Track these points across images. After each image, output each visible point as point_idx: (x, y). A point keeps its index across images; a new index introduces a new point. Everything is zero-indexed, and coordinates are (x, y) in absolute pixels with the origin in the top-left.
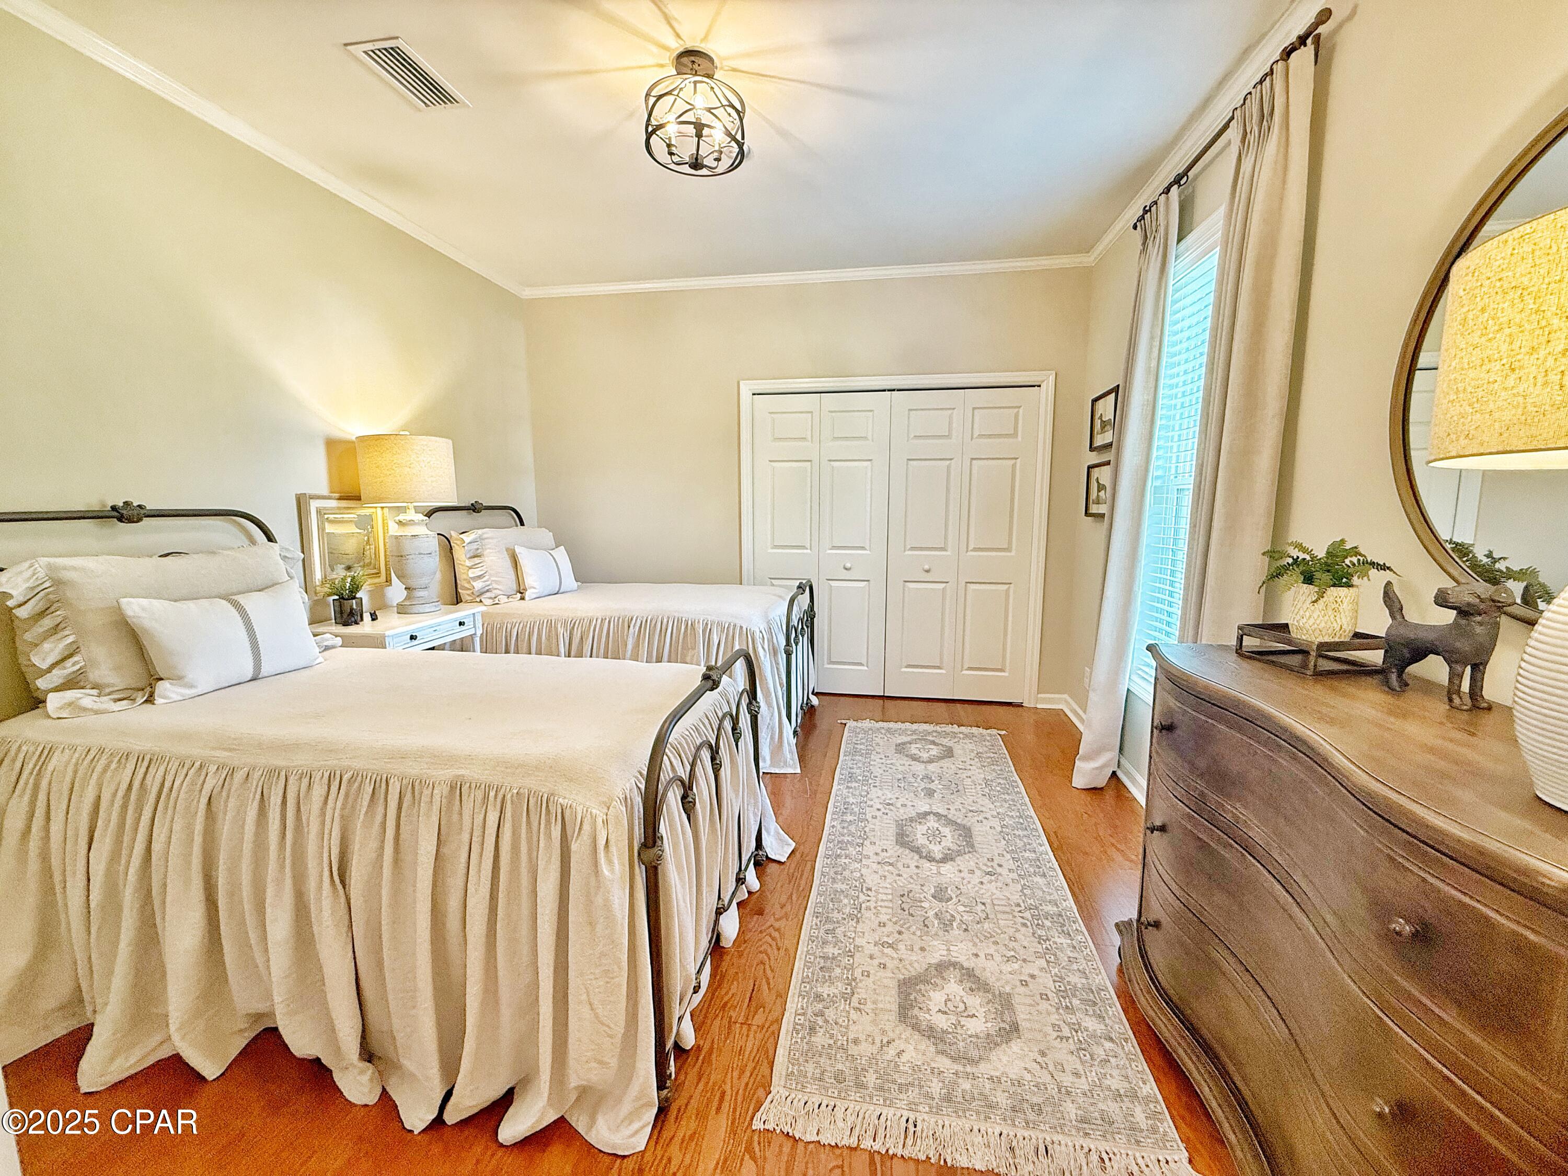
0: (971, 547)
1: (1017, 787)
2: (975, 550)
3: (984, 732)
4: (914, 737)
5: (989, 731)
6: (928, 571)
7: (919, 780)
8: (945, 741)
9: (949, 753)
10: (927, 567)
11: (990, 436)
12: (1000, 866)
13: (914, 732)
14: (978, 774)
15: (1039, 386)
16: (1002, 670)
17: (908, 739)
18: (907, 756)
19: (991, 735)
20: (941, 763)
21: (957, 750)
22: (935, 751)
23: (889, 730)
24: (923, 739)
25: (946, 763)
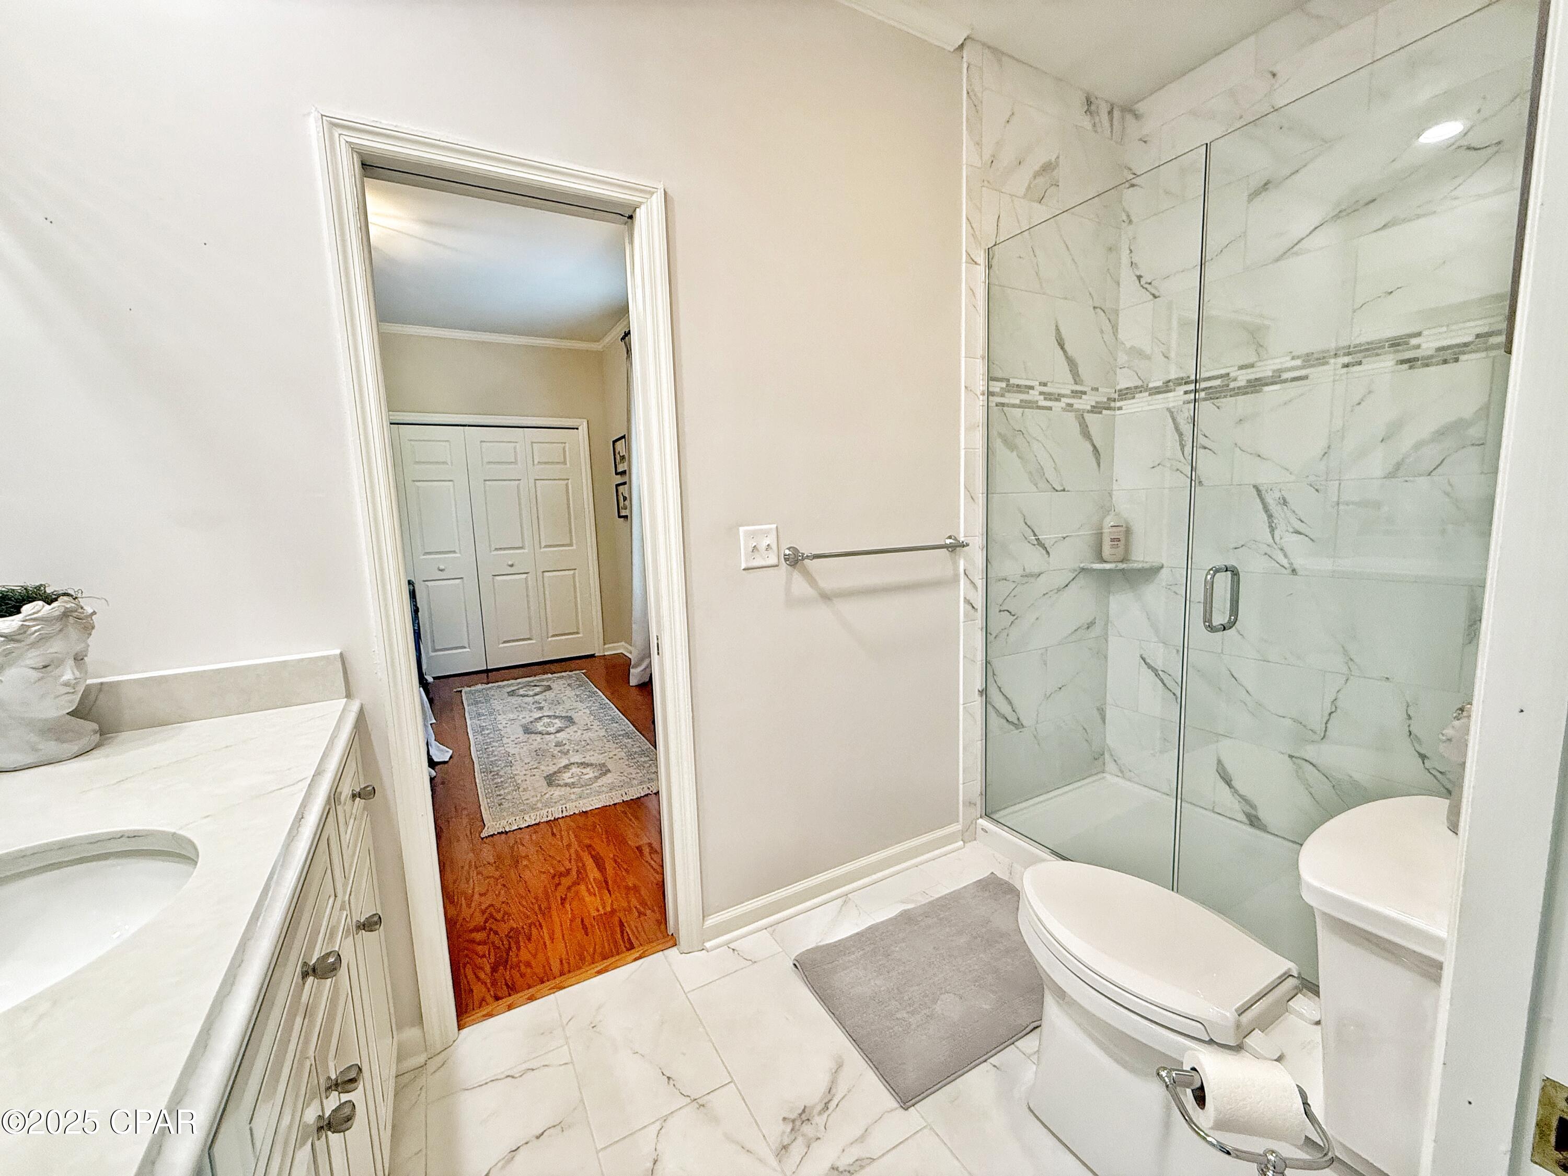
0: (543, 544)
1: (597, 693)
2: (546, 546)
3: (570, 673)
4: (520, 686)
5: (574, 672)
6: (512, 566)
7: (531, 704)
8: (545, 683)
9: (549, 688)
10: (510, 563)
11: (546, 463)
12: (592, 725)
13: (519, 683)
14: (569, 692)
15: (577, 429)
16: (578, 633)
17: (516, 688)
18: (517, 696)
19: (575, 674)
20: (544, 694)
21: (554, 686)
22: (538, 689)
23: (499, 687)
24: (528, 685)
25: (547, 693)
